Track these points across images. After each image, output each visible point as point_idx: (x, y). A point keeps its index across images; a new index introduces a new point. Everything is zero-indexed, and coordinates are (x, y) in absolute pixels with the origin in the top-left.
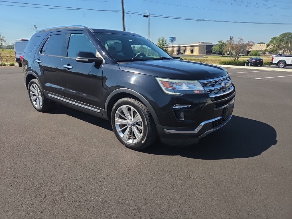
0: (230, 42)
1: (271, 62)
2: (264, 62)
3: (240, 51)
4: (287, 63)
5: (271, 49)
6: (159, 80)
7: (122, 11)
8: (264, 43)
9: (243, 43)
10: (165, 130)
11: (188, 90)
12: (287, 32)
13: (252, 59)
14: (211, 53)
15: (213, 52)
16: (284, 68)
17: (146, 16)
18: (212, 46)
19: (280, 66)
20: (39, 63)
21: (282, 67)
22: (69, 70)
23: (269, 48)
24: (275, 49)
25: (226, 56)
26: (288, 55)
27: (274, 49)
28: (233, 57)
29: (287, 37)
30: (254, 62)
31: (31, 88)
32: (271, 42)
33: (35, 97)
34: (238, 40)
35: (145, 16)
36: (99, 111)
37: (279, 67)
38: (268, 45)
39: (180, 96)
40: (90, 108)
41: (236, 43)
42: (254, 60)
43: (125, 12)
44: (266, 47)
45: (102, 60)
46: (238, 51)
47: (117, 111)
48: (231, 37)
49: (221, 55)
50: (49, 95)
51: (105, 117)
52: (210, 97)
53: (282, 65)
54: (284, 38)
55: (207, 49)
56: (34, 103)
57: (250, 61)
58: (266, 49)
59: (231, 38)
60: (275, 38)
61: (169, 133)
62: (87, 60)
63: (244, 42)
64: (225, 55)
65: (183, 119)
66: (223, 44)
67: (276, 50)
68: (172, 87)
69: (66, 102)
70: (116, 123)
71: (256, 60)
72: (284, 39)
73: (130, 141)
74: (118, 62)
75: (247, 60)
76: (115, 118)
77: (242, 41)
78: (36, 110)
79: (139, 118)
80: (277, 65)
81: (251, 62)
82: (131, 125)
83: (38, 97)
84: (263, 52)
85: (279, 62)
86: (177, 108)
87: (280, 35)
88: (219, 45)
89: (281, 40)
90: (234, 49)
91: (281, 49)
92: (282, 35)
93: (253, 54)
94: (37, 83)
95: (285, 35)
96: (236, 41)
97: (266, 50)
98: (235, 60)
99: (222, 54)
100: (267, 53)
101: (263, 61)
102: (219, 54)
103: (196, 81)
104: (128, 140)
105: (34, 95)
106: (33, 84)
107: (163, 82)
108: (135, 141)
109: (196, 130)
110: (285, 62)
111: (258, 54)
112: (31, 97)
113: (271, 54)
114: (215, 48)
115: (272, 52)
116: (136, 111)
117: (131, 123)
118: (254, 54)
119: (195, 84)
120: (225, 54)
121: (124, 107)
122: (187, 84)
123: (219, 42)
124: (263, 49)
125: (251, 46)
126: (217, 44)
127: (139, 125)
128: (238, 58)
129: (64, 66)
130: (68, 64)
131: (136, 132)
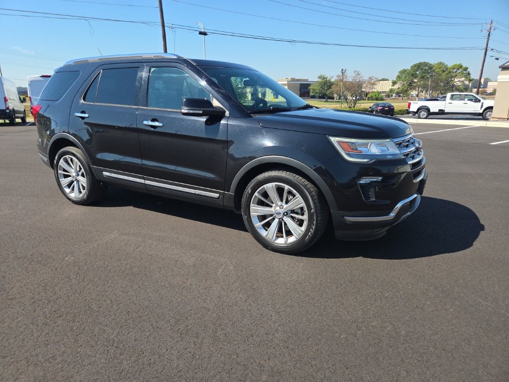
0: (341, 78)
1: (407, 110)
2: (396, 109)
3: (358, 93)
4: (431, 111)
5: (399, 88)
6: (334, 140)
7: (161, 24)
8: (387, 80)
9: (361, 79)
10: (345, 217)
11: (380, 154)
12: (421, 62)
13: (377, 105)
14: (308, 96)
15: (311, 94)
16: (426, 118)
17: (205, 34)
18: (309, 85)
19: (421, 116)
20: (83, 118)
21: (424, 116)
22: (156, 130)
23: (396, 87)
24: (405, 89)
25: (337, 100)
26: (428, 97)
27: (403, 89)
28: (347, 102)
29: (422, 69)
30: (380, 109)
31: (60, 164)
32: (399, 77)
33: (69, 179)
34: (354, 75)
35: (201, 33)
36: (217, 195)
37: (419, 118)
38: (394, 83)
39: (370, 164)
40: (198, 192)
41: (350, 80)
42: (381, 107)
43: (166, 25)
44: (392, 86)
45: (225, 112)
46: (354, 93)
47: (256, 194)
48: (342, 70)
49: (325, 100)
50: (105, 173)
51: (230, 204)
52: (409, 163)
53: (424, 114)
54: (417, 70)
55: (302, 90)
56: (67, 190)
57: (375, 109)
58: (392, 89)
59: (343, 72)
60: (404, 71)
61: (350, 223)
62: (201, 112)
63: (364, 79)
64: (335, 100)
65: (374, 199)
66: (326, 80)
67: (407, 91)
68: (355, 151)
69: (145, 184)
70: (252, 214)
71: (384, 107)
72: (417, 72)
73: (281, 241)
74: (251, 113)
75: (370, 108)
76: (252, 205)
77: (359, 76)
78: (70, 202)
79: (298, 202)
80: (416, 114)
81: (376, 111)
82: (282, 214)
83: (76, 180)
84: (388, 94)
85: (418, 110)
86: (364, 182)
87: (411, 67)
88: (321, 83)
89: (412, 75)
90: (348, 89)
91: (414, 88)
92: (415, 66)
93: (372, 97)
94: (78, 154)
95: (419, 66)
96: (350, 77)
97: (391, 91)
98: (350, 107)
99: (325, 98)
100: (394, 95)
101: (394, 109)
102: (320, 98)
103: (388, 140)
104: (276, 240)
105: (66, 176)
106: (67, 156)
107: (341, 144)
108: (291, 240)
109: (391, 214)
110: (428, 110)
111: (379, 97)
112: (61, 180)
113: (399, 96)
114: (314, 89)
115: (401, 93)
116: (294, 191)
117: (282, 211)
118: (374, 97)
119: (386, 144)
120: (335, 98)
121: (270, 187)
122: (378, 145)
123: (320, 77)
124: (387, 90)
125: (374, 84)
126: (316, 82)
127: (297, 213)
128: (355, 103)
129: (145, 122)
130: (153, 120)
131: (292, 225)
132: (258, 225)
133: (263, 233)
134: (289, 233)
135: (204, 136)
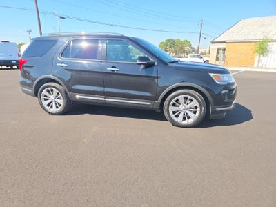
6: (211, 74)
10: (216, 108)
20: (63, 66)
29: (170, 42)
31: (43, 93)
33: (48, 101)
36: (149, 104)
39: (226, 85)
45: (155, 63)
47: (173, 101)
50: (78, 97)
51: (158, 107)
56: (48, 108)
61: (218, 111)
62: (146, 63)
65: (227, 100)
68: (220, 79)
69: (105, 101)
70: (170, 111)
73: (185, 122)
76: (170, 107)
79: (195, 103)
82: (185, 110)
89: (166, 45)
94: (57, 87)
95: (169, 40)
104: (182, 122)
105: (46, 100)
106: (49, 88)
107: (215, 76)
109: (232, 106)
112: (43, 102)
116: (193, 99)
117: (186, 108)
121: (180, 97)
127: (193, 108)
129: (108, 69)
130: (113, 67)
131: (190, 114)
132: (173, 116)
133: (176, 119)
134: (189, 118)
135: (145, 75)
